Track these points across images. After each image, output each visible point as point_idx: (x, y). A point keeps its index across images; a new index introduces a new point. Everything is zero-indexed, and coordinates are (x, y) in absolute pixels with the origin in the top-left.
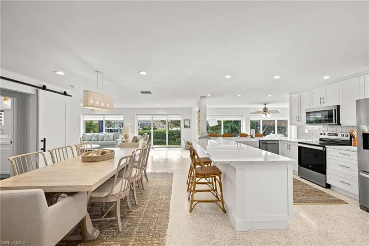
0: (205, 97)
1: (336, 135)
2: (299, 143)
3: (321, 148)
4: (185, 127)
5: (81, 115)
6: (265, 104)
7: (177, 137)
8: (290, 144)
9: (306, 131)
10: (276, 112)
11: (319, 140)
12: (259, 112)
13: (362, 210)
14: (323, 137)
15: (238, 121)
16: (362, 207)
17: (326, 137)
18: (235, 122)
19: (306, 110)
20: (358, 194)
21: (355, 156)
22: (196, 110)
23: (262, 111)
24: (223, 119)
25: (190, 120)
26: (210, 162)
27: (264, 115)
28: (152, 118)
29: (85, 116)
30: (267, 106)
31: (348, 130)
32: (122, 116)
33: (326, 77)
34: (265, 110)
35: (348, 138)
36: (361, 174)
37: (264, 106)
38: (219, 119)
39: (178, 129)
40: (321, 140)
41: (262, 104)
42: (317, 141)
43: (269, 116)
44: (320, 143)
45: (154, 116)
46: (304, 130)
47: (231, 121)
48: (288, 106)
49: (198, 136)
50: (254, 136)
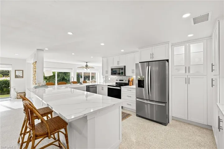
0: (43, 50)
1: (123, 80)
2: (108, 86)
3: (119, 88)
4: (16, 77)
6: (87, 63)
7: (5, 87)
8: (103, 86)
9: (109, 79)
10: (93, 68)
11: (115, 84)
12: (83, 67)
13: (137, 117)
14: (117, 82)
15: (67, 73)
16: (137, 115)
17: (119, 82)
18: (65, 73)
19: (111, 67)
20: (135, 109)
21: (135, 91)
22: (32, 61)
23: (85, 66)
24: (57, 71)
25: (23, 71)
26: (51, 112)
27: (86, 69)
30: (88, 64)
31: (128, 79)
33: (122, 51)
34: (87, 66)
35: (127, 82)
36: (137, 99)
37: (86, 64)
38: (54, 71)
39: (8, 79)
40: (116, 83)
41: (85, 62)
42: (114, 84)
43: (89, 70)
44: (116, 85)
46: (108, 79)
47: (62, 72)
48: (101, 65)
49: (33, 86)
50: (82, 83)
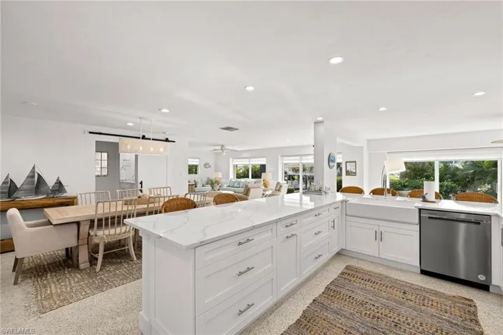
0: (323, 122)
4: (348, 173)
5: (231, 159)
25: (355, 162)
28: (301, 160)
29: (235, 160)
32: (265, 159)
45: (303, 158)
